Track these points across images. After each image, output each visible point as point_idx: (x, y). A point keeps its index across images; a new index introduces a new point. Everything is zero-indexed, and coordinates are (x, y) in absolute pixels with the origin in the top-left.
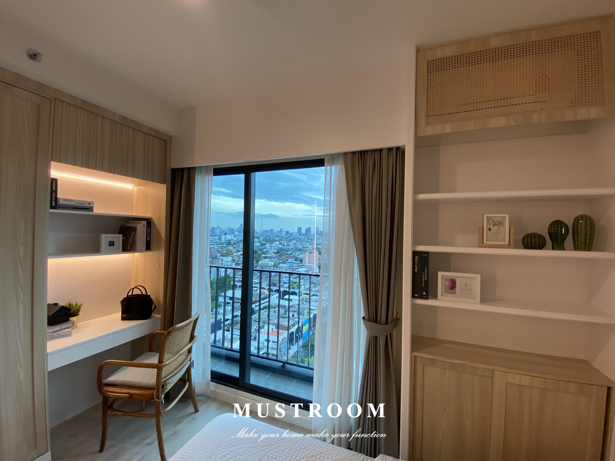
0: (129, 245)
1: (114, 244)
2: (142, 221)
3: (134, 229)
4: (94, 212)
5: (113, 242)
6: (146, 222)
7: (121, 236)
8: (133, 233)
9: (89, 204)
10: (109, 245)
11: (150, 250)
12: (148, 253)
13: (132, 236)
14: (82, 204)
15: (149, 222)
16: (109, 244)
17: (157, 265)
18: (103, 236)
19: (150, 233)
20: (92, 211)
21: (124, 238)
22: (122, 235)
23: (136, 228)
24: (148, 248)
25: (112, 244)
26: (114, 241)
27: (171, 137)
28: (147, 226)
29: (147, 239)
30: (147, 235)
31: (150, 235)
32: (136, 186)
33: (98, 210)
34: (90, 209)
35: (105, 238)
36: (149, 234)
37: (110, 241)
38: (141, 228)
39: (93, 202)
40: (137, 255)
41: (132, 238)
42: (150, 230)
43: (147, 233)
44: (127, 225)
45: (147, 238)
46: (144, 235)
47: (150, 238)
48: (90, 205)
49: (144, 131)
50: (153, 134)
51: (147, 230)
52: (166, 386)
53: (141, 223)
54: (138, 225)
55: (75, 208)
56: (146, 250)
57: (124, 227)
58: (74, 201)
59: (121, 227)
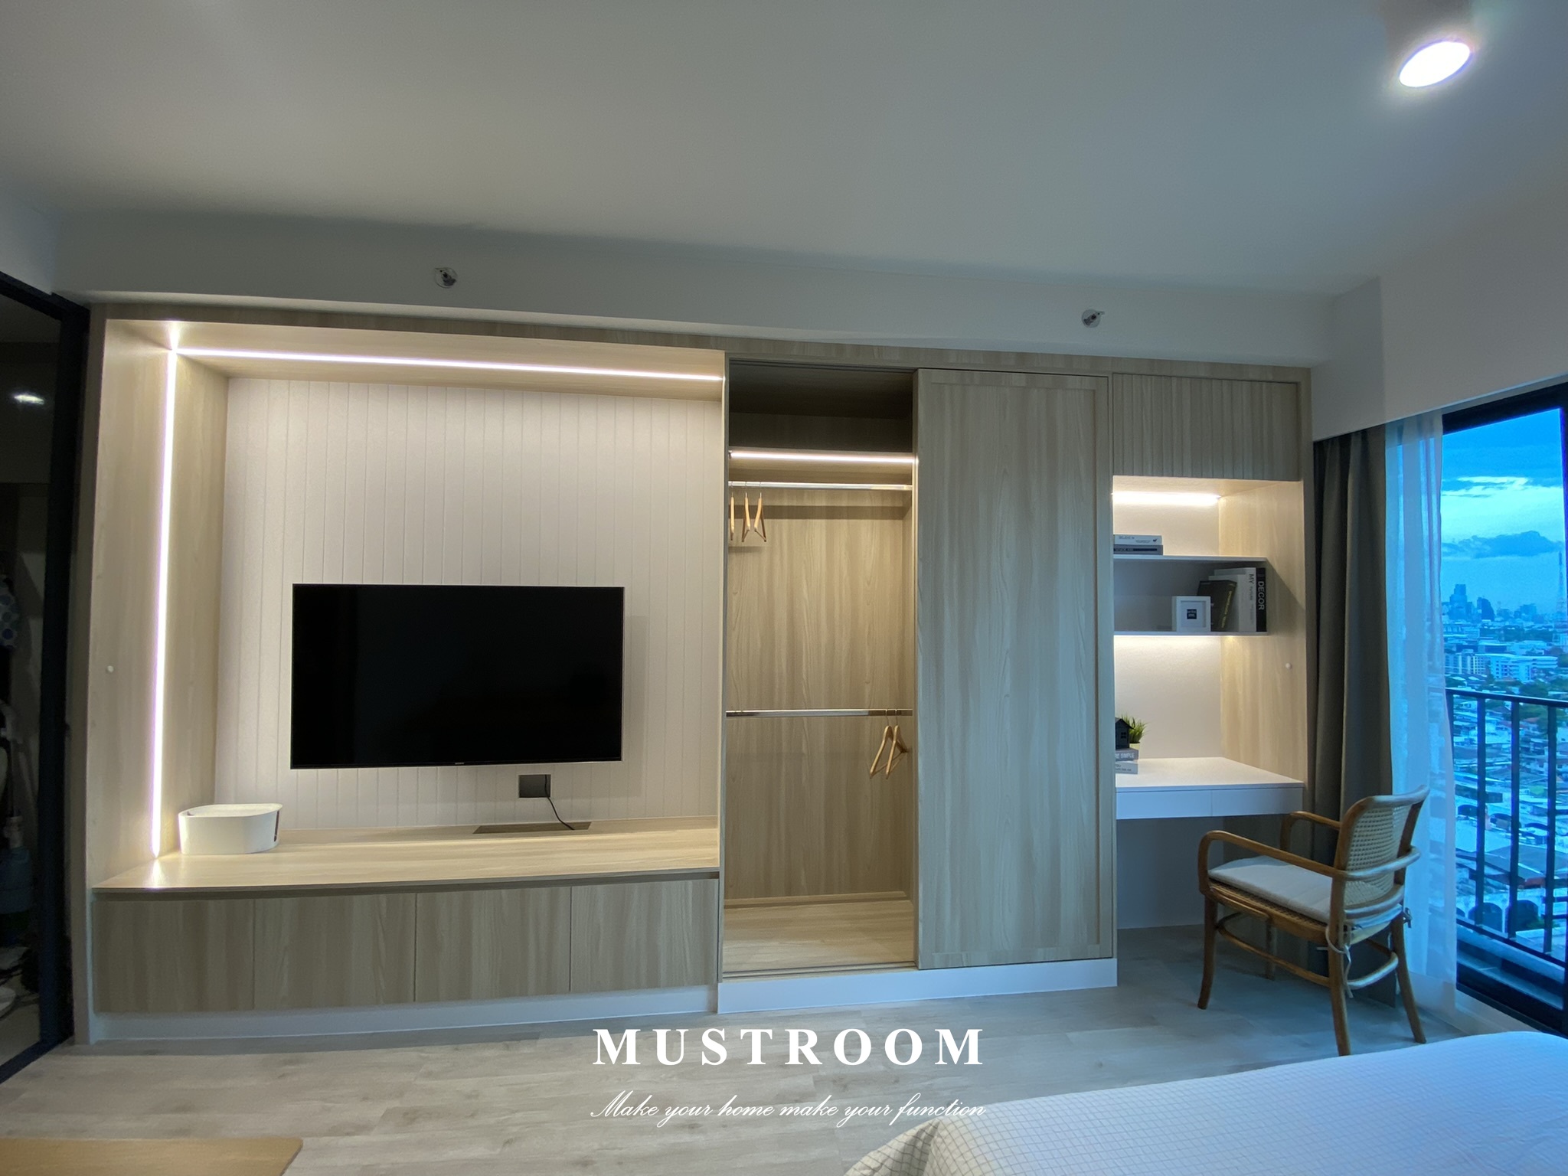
0: (1224, 619)
1: (1195, 614)
2: (1247, 568)
3: (1231, 585)
4: (1164, 554)
5: (1198, 612)
6: (1255, 569)
7: (1208, 599)
8: (1230, 593)
9: (1154, 541)
10: (1188, 618)
11: (1267, 631)
12: (1260, 638)
13: (1229, 599)
14: (1145, 541)
15: (1262, 570)
16: (1188, 614)
17: (1288, 666)
18: (1179, 599)
19: (1265, 593)
20: (1161, 553)
21: (1214, 604)
22: (1209, 598)
23: (1236, 583)
24: (1262, 626)
25: (1192, 615)
26: (1195, 610)
27: (1307, 372)
28: (1258, 579)
29: (1258, 607)
30: (1258, 598)
31: (1265, 598)
32: (1223, 496)
33: (1171, 551)
34: (1157, 549)
35: (1182, 603)
36: (1261, 596)
37: (1188, 610)
38: (1245, 583)
39: (1160, 537)
40: (1230, 639)
41: (1228, 604)
42: (1265, 586)
43: (1257, 593)
44: (1211, 578)
45: (1257, 604)
46: (1251, 598)
47: (1265, 604)
48: (1157, 543)
49: (1251, 376)
50: (1271, 378)
51: (1257, 587)
52: (1353, 929)
53: (1244, 573)
54: (1239, 576)
55: (1135, 550)
56: (1258, 631)
57: (1209, 583)
58: (1133, 538)
59: (1201, 582)
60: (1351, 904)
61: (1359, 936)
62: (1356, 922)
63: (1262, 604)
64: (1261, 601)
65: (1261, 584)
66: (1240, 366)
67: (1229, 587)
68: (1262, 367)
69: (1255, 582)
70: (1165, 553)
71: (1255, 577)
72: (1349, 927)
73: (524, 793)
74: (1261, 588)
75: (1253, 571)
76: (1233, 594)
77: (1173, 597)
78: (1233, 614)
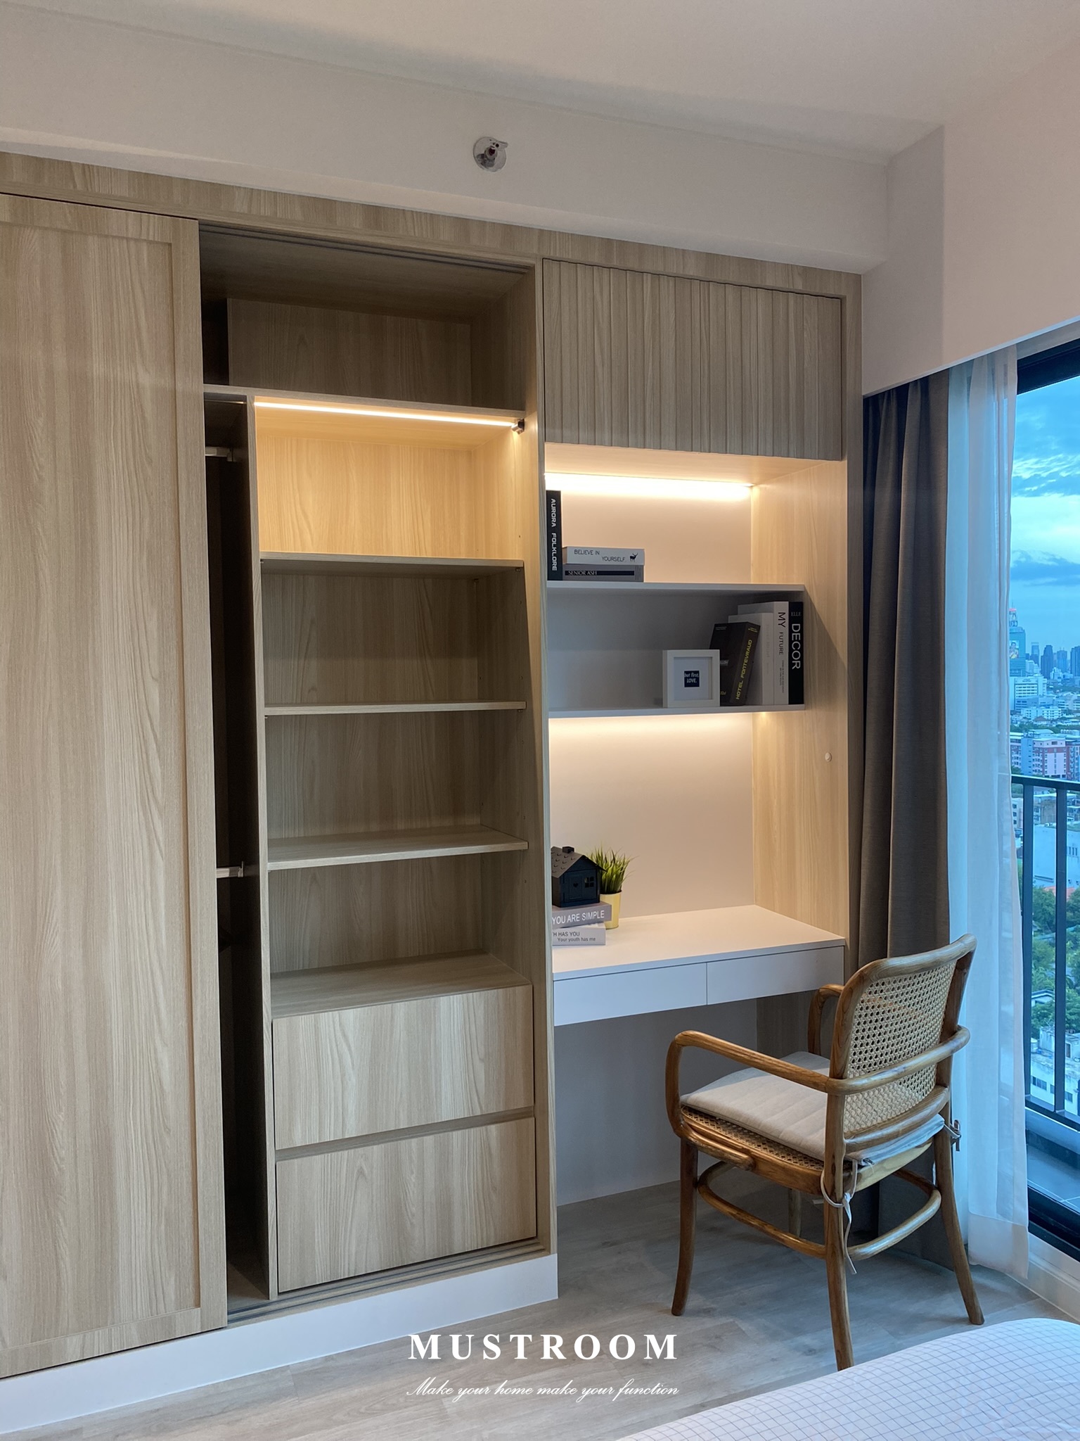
0: (740, 685)
1: (698, 679)
2: (775, 602)
3: (752, 629)
4: (645, 581)
5: (696, 675)
6: (787, 602)
7: (716, 653)
8: (750, 642)
9: (633, 558)
10: (687, 685)
11: (802, 702)
12: (797, 713)
13: (747, 653)
14: (616, 559)
15: (797, 604)
16: (686, 679)
17: (827, 757)
18: (671, 655)
19: (802, 642)
20: (640, 578)
21: (726, 662)
22: (719, 650)
23: (758, 627)
24: (797, 696)
25: (692, 680)
26: (697, 672)
27: (857, 280)
28: (792, 620)
29: (791, 665)
30: (791, 651)
31: (801, 650)
32: (757, 484)
33: (656, 575)
34: (632, 573)
35: (676, 662)
36: (797, 648)
37: (687, 672)
38: (773, 622)
39: (642, 551)
40: (764, 716)
41: (746, 661)
42: (801, 632)
43: (790, 642)
44: (732, 619)
45: (791, 659)
46: (781, 652)
47: (801, 659)
48: (636, 562)
49: (770, 283)
50: (799, 286)
51: (791, 632)
52: (860, 1167)
53: (771, 611)
54: (763, 615)
55: (600, 573)
56: (791, 702)
57: (724, 628)
58: (597, 553)
59: (716, 625)
60: (858, 1127)
61: (871, 1176)
62: (864, 1154)
63: (796, 661)
64: (796, 655)
65: (796, 628)
66: (751, 262)
67: (750, 633)
68: (789, 269)
69: (787, 624)
70: (648, 578)
71: (786, 616)
72: (855, 1164)
74: (796, 634)
75: (783, 606)
76: (754, 644)
77: (664, 651)
78: (753, 677)
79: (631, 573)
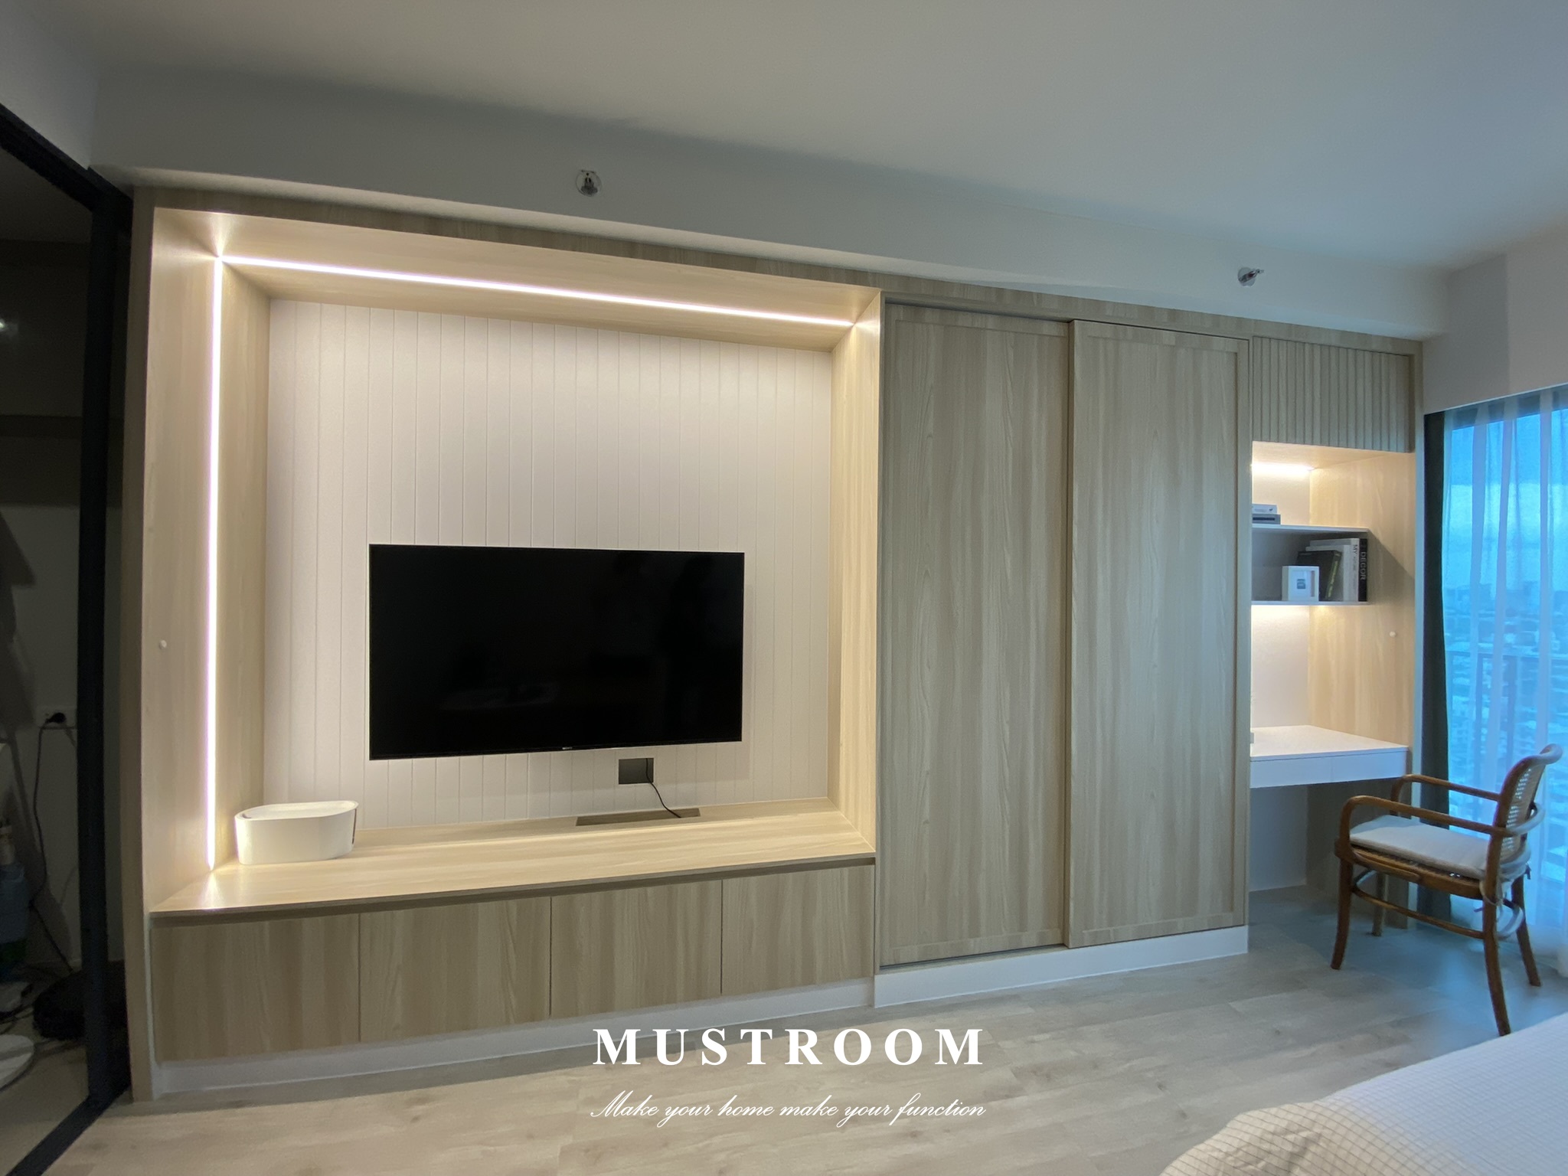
0: (1331, 589)
1: (1306, 584)
2: (1351, 539)
3: (1337, 555)
4: (1282, 524)
5: (1304, 582)
6: (1358, 539)
7: (1316, 569)
8: (1336, 563)
9: (1271, 510)
10: (1299, 588)
11: (1366, 601)
12: (1359, 608)
13: (1335, 569)
14: (1262, 511)
15: (1365, 541)
16: (1298, 584)
17: (1392, 634)
18: (1292, 569)
19: (1366, 563)
20: (1279, 522)
21: (1322, 574)
22: (1318, 567)
23: (1341, 554)
24: (1363, 596)
26: (1305, 580)
27: (1419, 344)
28: (1361, 550)
29: (1360, 577)
30: (1360, 568)
31: (1366, 568)
32: (1316, 468)
33: (1287, 521)
34: (1275, 519)
35: (1293, 573)
36: (1363, 567)
37: (1299, 580)
38: (1350, 552)
39: (1275, 506)
41: (1335, 573)
42: (1366, 556)
43: (1360, 563)
44: (1308, 549)
45: (1360, 574)
46: (1354, 569)
47: (1366, 574)
48: (1273, 513)
49: (1374, 347)
50: (1387, 349)
51: (1360, 557)
53: (1349, 543)
54: (1345, 546)
56: (1359, 600)
57: (1309, 554)
59: (1300, 552)
63: (1363, 574)
64: (1364, 571)
65: (1364, 554)
67: (1334, 557)
68: (1384, 338)
69: (1358, 552)
70: (1282, 522)
71: (1358, 547)
73: (624, 779)
74: (1364, 558)
75: (1356, 541)
76: (1339, 564)
77: (1284, 567)
78: (1338, 585)
79: (1273, 519)
